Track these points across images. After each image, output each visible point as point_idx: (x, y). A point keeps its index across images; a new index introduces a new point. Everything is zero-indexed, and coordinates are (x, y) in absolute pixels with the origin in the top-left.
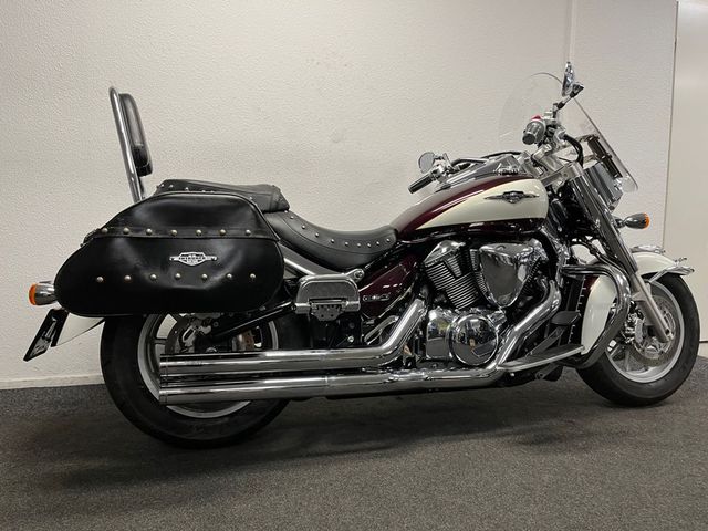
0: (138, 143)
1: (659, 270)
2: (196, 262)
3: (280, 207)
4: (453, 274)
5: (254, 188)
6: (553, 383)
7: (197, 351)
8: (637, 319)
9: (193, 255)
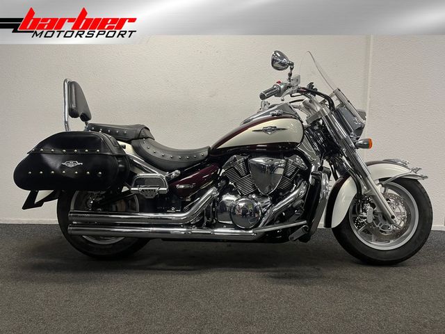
0: (74, 106)
1: (393, 176)
2: (73, 166)
3: (141, 136)
4: (239, 174)
5: (128, 127)
6: (305, 243)
7: (92, 210)
8: (369, 207)
9: (72, 162)
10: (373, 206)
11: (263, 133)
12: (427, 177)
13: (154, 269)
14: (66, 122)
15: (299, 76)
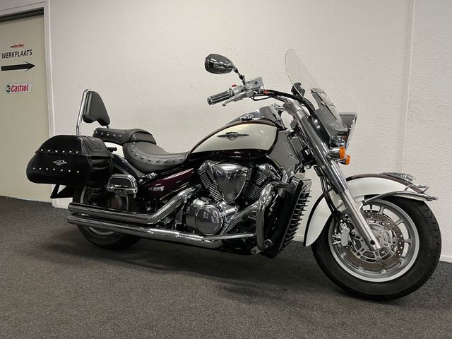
0: (87, 113)
3: (131, 140)
6: (270, 259)
8: (344, 227)
9: (60, 161)
10: (351, 226)
11: (225, 139)
12: (434, 198)
13: (135, 264)
14: (78, 127)
15: (261, 78)
